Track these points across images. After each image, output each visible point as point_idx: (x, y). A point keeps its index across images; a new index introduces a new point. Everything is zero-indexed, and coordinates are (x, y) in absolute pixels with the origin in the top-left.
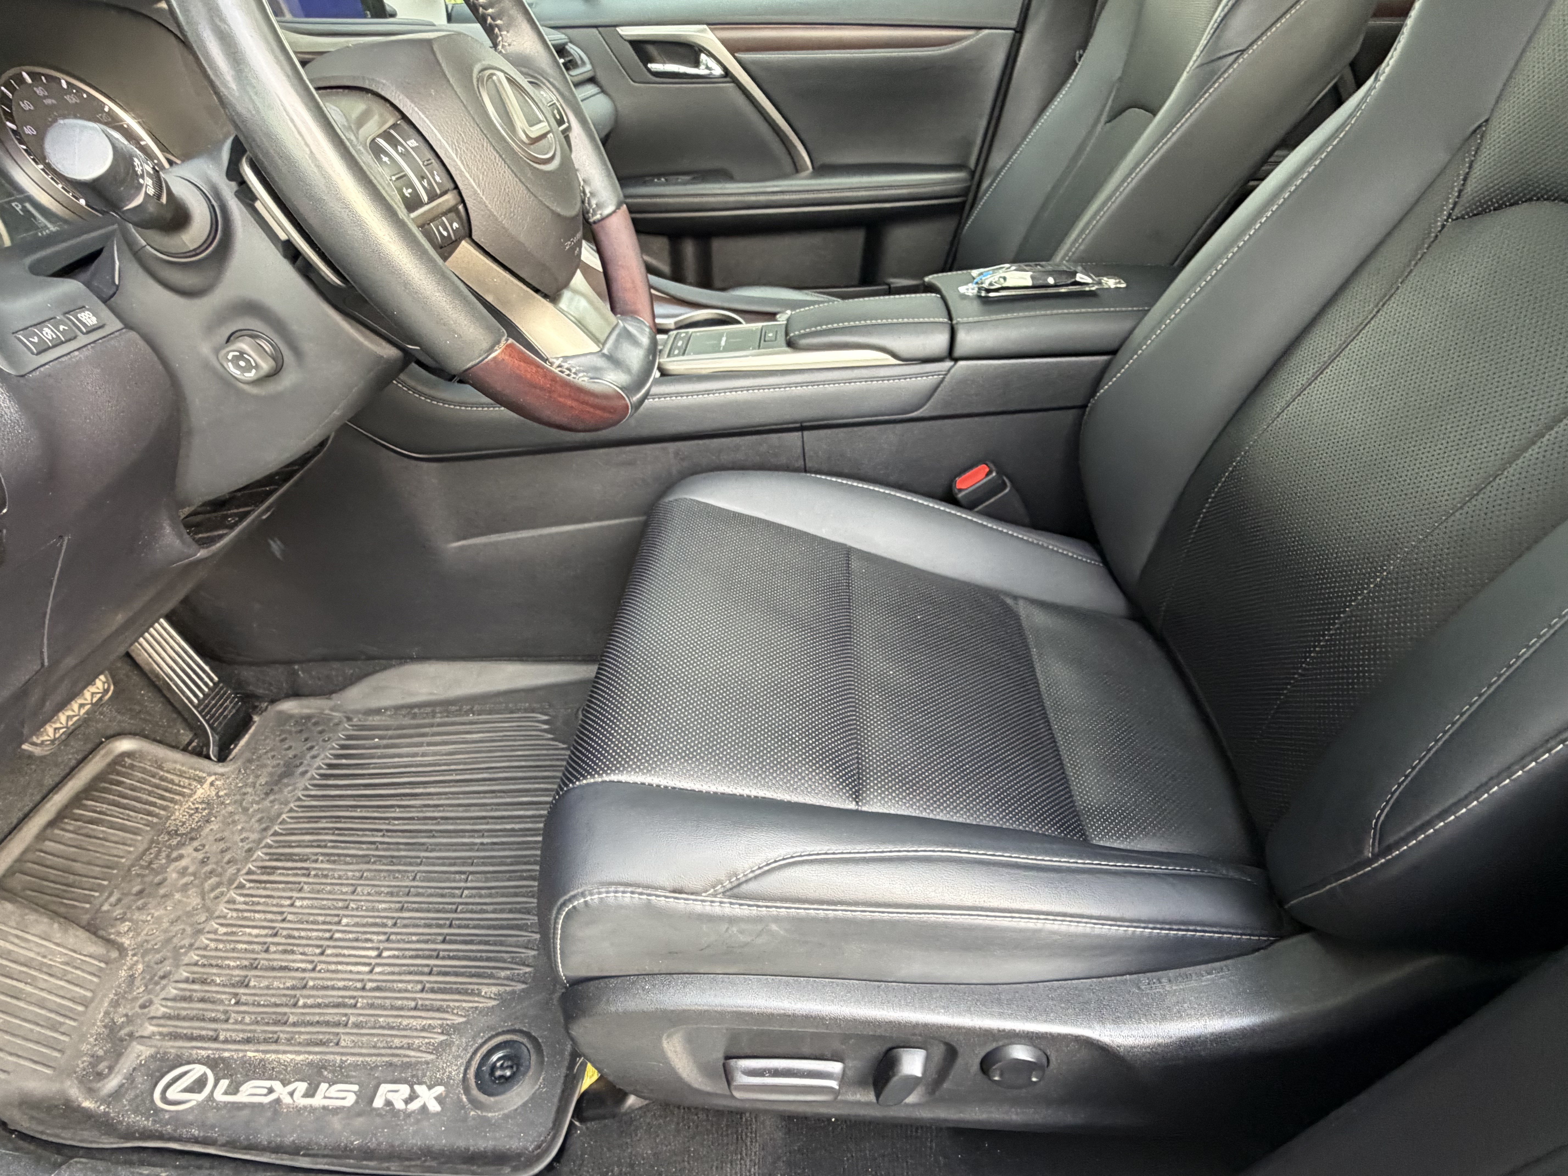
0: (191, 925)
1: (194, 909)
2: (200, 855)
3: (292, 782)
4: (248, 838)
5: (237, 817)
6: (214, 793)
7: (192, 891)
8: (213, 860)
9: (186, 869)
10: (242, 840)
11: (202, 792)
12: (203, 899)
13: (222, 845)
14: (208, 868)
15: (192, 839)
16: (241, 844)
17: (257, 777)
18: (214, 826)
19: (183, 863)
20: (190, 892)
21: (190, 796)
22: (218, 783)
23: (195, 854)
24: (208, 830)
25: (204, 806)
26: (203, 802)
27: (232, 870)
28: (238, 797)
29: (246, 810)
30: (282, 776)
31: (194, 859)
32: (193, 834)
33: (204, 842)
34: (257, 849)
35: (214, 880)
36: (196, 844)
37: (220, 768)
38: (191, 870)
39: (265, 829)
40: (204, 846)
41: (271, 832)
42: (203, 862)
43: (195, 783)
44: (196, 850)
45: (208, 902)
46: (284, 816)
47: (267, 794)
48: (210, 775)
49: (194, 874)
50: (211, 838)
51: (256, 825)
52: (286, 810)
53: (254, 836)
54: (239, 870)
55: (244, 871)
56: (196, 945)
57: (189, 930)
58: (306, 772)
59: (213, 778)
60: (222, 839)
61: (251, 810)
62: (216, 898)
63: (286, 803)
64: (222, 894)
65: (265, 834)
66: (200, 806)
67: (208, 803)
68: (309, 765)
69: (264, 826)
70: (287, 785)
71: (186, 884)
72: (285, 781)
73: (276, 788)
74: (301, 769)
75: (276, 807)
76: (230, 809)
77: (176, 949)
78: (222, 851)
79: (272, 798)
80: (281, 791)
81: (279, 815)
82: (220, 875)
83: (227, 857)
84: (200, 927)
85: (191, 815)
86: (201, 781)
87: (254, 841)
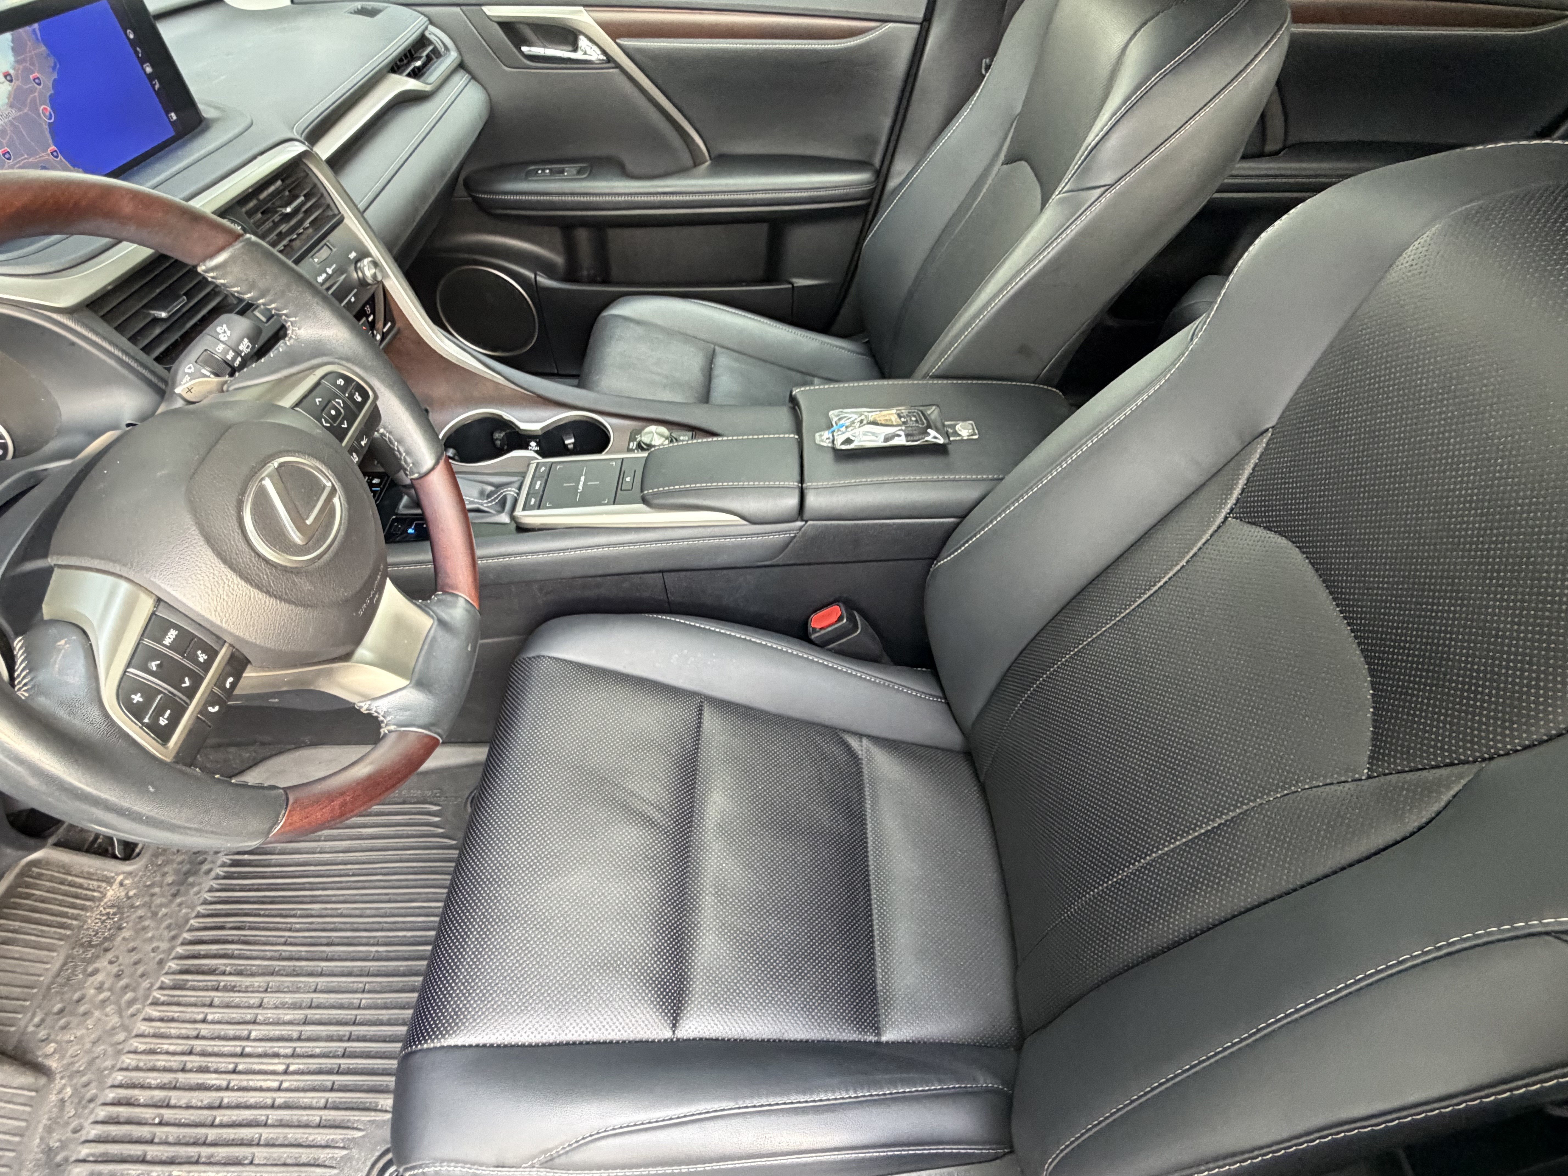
0: (112, 1045)
1: (114, 1028)
2: (114, 969)
3: (198, 880)
4: (158, 948)
5: (147, 923)
6: (123, 894)
7: (110, 1009)
8: (127, 972)
9: (102, 984)
10: (153, 950)
11: (112, 893)
12: (121, 1016)
13: (135, 957)
14: (123, 983)
15: (106, 950)
16: (152, 955)
17: (164, 875)
18: (126, 934)
19: (99, 977)
20: (108, 1009)
21: (100, 900)
22: (127, 882)
23: (109, 966)
24: (119, 939)
25: (115, 910)
26: (112, 906)
27: (146, 984)
28: (147, 899)
29: (155, 914)
30: (188, 874)
31: (108, 974)
32: (106, 945)
33: (117, 953)
34: (168, 960)
35: (129, 996)
36: (110, 956)
37: (128, 867)
38: (106, 986)
39: (174, 938)
40: (118, 958)
41: (180, 940)
42: (118, 976)
43: (104, 885)
44: (111, 963)
45: (127, 1022)
46: (192, 922)
47: (175, 895)
48: (118, 874)
49: (110, 989)
50: (123, 948)
51: (166, 933)
52: (194, 915)
53: (164, 946)
54: (152, 985)
55: (158, 985)
56: (118, 1066)
57: (110, 1050)
58: (210, 870)
59: (121, 877)
60: (134, 949)
61: (160, 914)
62: (133, 1015)
63: (192, 907)
64: (139, 1011)
65: (173, 943)
66: (111, 911)
67: (118, 906)
68: (213, 862)
69: (173, 933)
70: (192, 885)
71: (104, 1001)
72: (191, 880)
73: (183, 889)
74: (205, 867)
75: (184, 911)
76: (140, 912)
77: (100, 1071)
78: (136, 963)
79: (179, 900)
80: (187, 892)
81: (187, 921)
82: (134, 990)
83: (140, 970)
84: (120, 1047)
85: (103, 922)
86: (109, 881)
87: (164, 952)
